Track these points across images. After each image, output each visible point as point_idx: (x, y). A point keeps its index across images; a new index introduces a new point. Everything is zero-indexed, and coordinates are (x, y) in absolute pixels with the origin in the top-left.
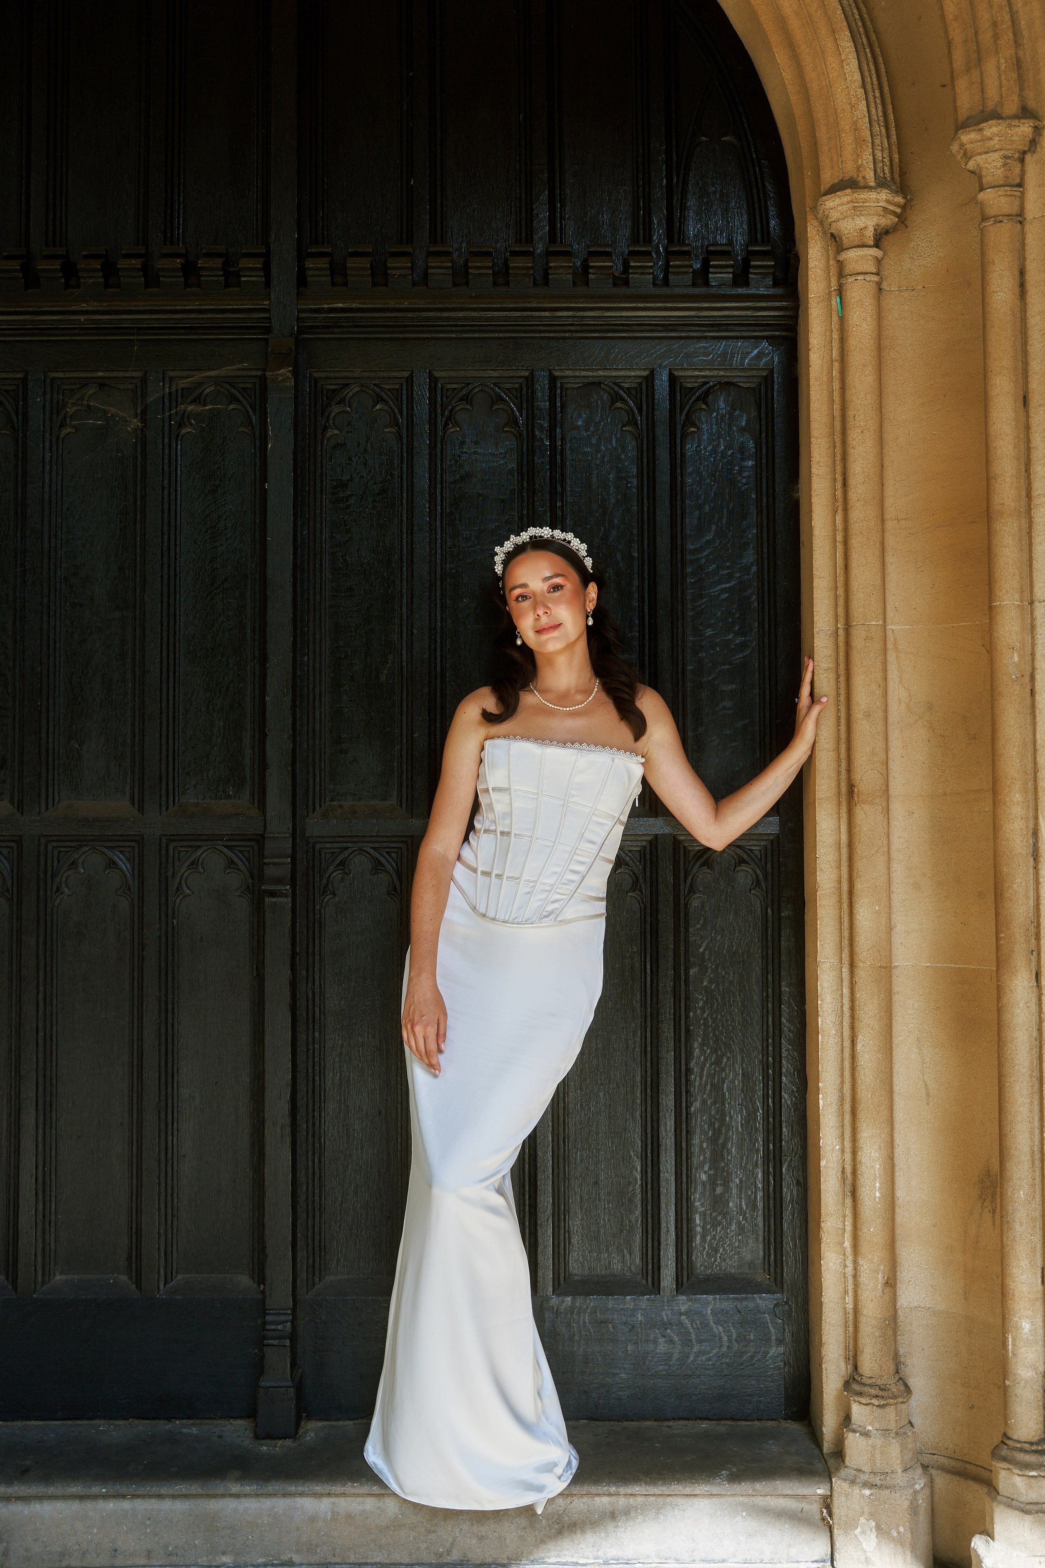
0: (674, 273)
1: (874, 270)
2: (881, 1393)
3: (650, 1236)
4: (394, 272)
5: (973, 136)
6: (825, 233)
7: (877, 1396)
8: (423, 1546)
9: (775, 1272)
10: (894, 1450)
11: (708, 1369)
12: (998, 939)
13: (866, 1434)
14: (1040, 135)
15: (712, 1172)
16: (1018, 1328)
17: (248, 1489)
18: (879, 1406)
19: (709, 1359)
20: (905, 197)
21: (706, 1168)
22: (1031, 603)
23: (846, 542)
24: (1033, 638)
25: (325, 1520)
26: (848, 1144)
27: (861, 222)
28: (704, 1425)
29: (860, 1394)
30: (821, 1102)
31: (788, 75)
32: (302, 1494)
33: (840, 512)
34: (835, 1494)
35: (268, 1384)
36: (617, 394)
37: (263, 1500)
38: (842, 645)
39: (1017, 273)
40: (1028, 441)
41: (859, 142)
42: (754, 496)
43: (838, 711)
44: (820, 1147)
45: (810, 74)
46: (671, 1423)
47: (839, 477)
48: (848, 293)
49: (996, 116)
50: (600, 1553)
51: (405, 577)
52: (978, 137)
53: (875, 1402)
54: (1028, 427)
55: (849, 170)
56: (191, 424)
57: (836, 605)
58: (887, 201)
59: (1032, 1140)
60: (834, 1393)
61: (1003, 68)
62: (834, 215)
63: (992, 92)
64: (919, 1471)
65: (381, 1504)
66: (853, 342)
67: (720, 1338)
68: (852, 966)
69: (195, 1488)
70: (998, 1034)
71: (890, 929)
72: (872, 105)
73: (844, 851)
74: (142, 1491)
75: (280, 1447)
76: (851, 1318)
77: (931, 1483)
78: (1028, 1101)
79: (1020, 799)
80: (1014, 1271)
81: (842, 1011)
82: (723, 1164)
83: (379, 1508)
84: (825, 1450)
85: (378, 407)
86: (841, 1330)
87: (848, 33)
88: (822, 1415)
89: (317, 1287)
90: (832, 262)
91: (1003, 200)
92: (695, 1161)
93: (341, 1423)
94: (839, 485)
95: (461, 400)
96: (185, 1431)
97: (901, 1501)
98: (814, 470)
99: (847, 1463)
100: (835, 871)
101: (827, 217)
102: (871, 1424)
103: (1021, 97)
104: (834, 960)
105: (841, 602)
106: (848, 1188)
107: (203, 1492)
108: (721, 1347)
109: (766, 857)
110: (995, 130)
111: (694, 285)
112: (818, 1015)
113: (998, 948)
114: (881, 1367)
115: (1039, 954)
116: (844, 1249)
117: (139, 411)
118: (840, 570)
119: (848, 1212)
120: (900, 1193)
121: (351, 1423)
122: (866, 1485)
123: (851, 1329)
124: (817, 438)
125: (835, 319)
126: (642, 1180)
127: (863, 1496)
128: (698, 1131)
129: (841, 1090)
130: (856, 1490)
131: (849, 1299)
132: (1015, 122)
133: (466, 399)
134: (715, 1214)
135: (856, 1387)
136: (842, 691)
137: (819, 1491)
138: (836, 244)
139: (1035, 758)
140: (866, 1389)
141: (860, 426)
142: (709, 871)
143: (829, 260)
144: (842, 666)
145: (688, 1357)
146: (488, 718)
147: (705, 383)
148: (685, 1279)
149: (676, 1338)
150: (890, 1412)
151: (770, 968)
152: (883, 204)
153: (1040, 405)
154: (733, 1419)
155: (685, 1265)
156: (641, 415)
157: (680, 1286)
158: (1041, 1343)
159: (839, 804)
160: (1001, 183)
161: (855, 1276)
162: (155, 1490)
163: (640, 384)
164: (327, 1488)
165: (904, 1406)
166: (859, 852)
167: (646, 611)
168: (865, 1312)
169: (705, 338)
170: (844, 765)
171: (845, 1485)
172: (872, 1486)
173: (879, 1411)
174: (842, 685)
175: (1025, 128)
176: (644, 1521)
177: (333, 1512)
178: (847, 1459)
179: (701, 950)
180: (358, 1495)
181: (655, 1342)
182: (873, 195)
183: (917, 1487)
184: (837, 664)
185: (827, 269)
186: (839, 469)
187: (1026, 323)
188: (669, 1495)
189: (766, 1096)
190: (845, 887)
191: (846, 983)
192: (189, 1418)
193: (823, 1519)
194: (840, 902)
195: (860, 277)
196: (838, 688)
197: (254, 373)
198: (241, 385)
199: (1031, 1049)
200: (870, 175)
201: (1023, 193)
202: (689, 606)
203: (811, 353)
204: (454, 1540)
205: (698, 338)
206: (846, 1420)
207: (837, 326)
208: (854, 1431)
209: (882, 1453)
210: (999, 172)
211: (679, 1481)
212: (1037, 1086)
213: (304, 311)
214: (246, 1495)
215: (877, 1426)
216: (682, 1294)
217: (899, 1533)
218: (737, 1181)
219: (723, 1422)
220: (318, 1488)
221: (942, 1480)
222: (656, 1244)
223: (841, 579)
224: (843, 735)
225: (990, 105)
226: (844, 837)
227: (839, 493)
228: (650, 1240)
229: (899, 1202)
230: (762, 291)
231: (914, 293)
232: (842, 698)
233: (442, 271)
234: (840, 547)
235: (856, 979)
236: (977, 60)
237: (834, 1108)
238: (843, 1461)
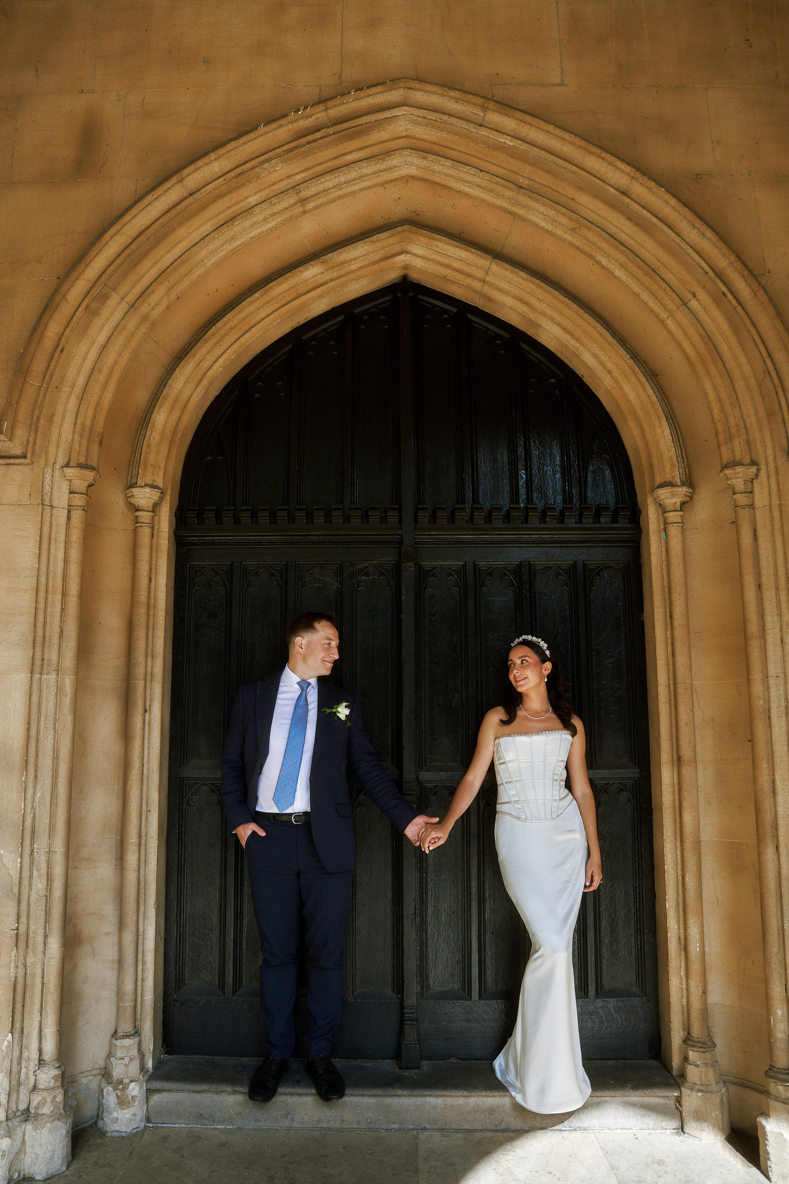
0: (584, 518)
1: (681, 521)
2: (703, 1046)
3: (582, 970)
4: (458, 517)
5: (731, 471)
6: (656, 503)
7: (701, 1047)
8: (488, 1121)
9: (642, 987)
10: (711, 1074)
11: (612, 1035)
12: (758, 831)
13: (697, 1066)
14: (759, 472)
15: (611, 939)
16: (776, 1014)
17: (405, 1093)
18: (703, 1052)
19: (612, 1030)
20: (693, 489)
21: (608, 937)
22: (767, 677)
23: (673, 644)
24: (769, 693)
25: (441, 1108)
26: (682, 926)
27: (674, 500)
28: (611, 1062)
29: (693, 1046)
30: (667, 905)
31: (636, 432)
32: (430, 1096)
33: (669, 630)
34: (683, 1095)
35: (407, 1043)
36: (559, 572)
37: (411, 1098)
38: (672, 693)
39: (753, 531)
40: (762, 605)
41: (673, 466)
42: (622, 619)
43: (671, 722)
44: (667, 927)
45: (648, 435)
46: (595, 1061)
47: (668, 614)
48: (670, 532)
49: (740, 464)
50: (572, 1125)
51: (463, 657)
52: (733, 472)
53: (701, 1050)
54: (762, 599)
55: (668, 477)
56: (362, 585)
57: (669, 673)
58: (686, 492)
59: (778, 924)
60: (677, 1046)
61: (742, 443)
62: (662, 497)
63: (738, 453)
64: (722, 1084)
65: (467, 1101)
66: (673, 554)
67: (617, 1020)
68: (682, 841)
69: (380, 1092)
70: (760, 874)
71: (699, 822)
72: (677, 449)
73: (676, 787)
74: (355, 1093)
75: (413, 1073)
76: (685, 1009)
77: (728, 1090)
78: (775, 906)
79: (766, 766)
80: (772, 986)
81: (677, 862)
82: (616, 935)
83: (466, 1103)
84: (674, 1074)
85: (449, 578)
86: (680, 1015)
87: (665, 419)
88: (672, 1057)
89: (425, 996)
90: (660, 516)
91: (745, 499)
92: (603, 935)
93: (437, 1062)
94: (668, 617)
95: (488, 574)
96: (365, 1064)
97: (716, 1099)
98: (655, 610)
99: (688, 1080)
100: (672, 796)
101: (659, 497)
102: (699, 1061)
103: (751, 456)
104: (673, 838)
105: (671, 671)
106: (682, 947)
107: (384, 1094)
108: (617, 1024)
109: (633, 788)
110: (741, 470)
111: (594, 523)
112: (664, 864)
113: (758, 835)
114: (702, 1033)
115: (778, 837)
116: (681, 976)
117: (339, 580)
118: (670, 657)
119: (683, 958)
120: (706, 949)
121: (442, 1062)
122: (699, 1091)
123: (686, 1015)
124: (656, 595)
125: (663, 542)
126: (578, 943)
127: (698, 1096)
128: (604, 919)
129: (677, 900)
130: (694, 1094)
131: (684, 1000)
132: (749, 467)
133: (490, 574)
134: (612, 959)
135: (690, 1043)
136: (673, 712)
137: (675, 1094)
138: (663, 509)
139: (772, 748)
140: (696, 1044)
141: (678, 592)
142: (606, 795)
143: (659, 515)
144: (673, 701)
145: (602, 1029)
146: (504, 723)
147: (599, 567)
148: (600, 990)
149: (596, 1020)
150: (708, 1055)
151: (636, 841)
152: (684, 493)
153: (767, 589)
154: (624, 1059)
155: (599, 984)
156: (570, 582)
157: (597, 995)
158: (787, 1021)
159: (673, 765)
160: (743, 491)
161: (687, 989)
162: (361, 1092)
163: (569, 567)
164: (443, 1093)
165: (714, 1052)
166: (684, 788)
167: (575, 673)
168: (693, 1006)
169: (599, 546)
170: (675, 747)
171: (688, 1091)
172: (702, 1091)
173: (703, 1054)
174: (673, 710)
175: (753, 469)
176: (592, 1109)
177: (444, 1104)
178: (688, 1078)
179: (604, 832)
180: (457, 1096)
181: (586, 1022)
182: (680, 489)
183: (723, 1092)
184: (670, 700)
185: (658, 519)
186: (668, 610)
187: (758, 553)
188: (603, 1096)
189: (635, 902)
190: (677, 804)
191: (679, 849)
192: (365, 1059)
193: (677, 1108)
194: (675, 811)
195: (675, 525)
196: (671, 711)
197: (393, 562)
198: (386, 568)
199: (776, 882)
200: (678, 480)
201: (753, 497)
202: (594, 670)
203: (652, 556)
204: (503, 1118)
205: (596, 546)
206: (686, 1059)
207: (664, 545)
208: (691, 1065)
209: (705, 1075)
210: (742, 486)
211: (609, 1090)
212: (779, 899)
213: (417, 535)
214: (403, 1096)
215: (702, 1062)
216: (599, 998)
217: (716, 1114)
218: (623, 943)
219: (619, 1061)
220: (438, 1093)
221: (732, 1088)
222: (586, 974)
223: (671, 661)
224: (674, 733)
225: (737, 459)
226: (676, 781)
227: (668, 621)
228: (582, 972)
229: (706, 953)
230: (624, 525)
231: (697, 530)
232: (673, 716)
233: (480, 517)
234: (670, 647)
235: (684, 847)
236: (730, 439)
237: (674, 908)
238: (686, 1079)
